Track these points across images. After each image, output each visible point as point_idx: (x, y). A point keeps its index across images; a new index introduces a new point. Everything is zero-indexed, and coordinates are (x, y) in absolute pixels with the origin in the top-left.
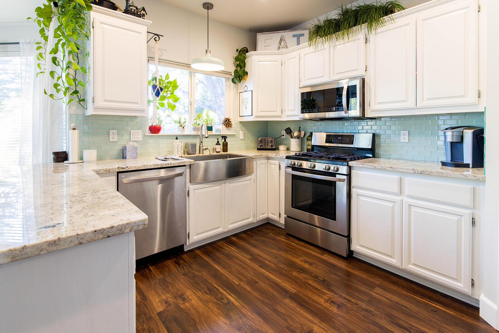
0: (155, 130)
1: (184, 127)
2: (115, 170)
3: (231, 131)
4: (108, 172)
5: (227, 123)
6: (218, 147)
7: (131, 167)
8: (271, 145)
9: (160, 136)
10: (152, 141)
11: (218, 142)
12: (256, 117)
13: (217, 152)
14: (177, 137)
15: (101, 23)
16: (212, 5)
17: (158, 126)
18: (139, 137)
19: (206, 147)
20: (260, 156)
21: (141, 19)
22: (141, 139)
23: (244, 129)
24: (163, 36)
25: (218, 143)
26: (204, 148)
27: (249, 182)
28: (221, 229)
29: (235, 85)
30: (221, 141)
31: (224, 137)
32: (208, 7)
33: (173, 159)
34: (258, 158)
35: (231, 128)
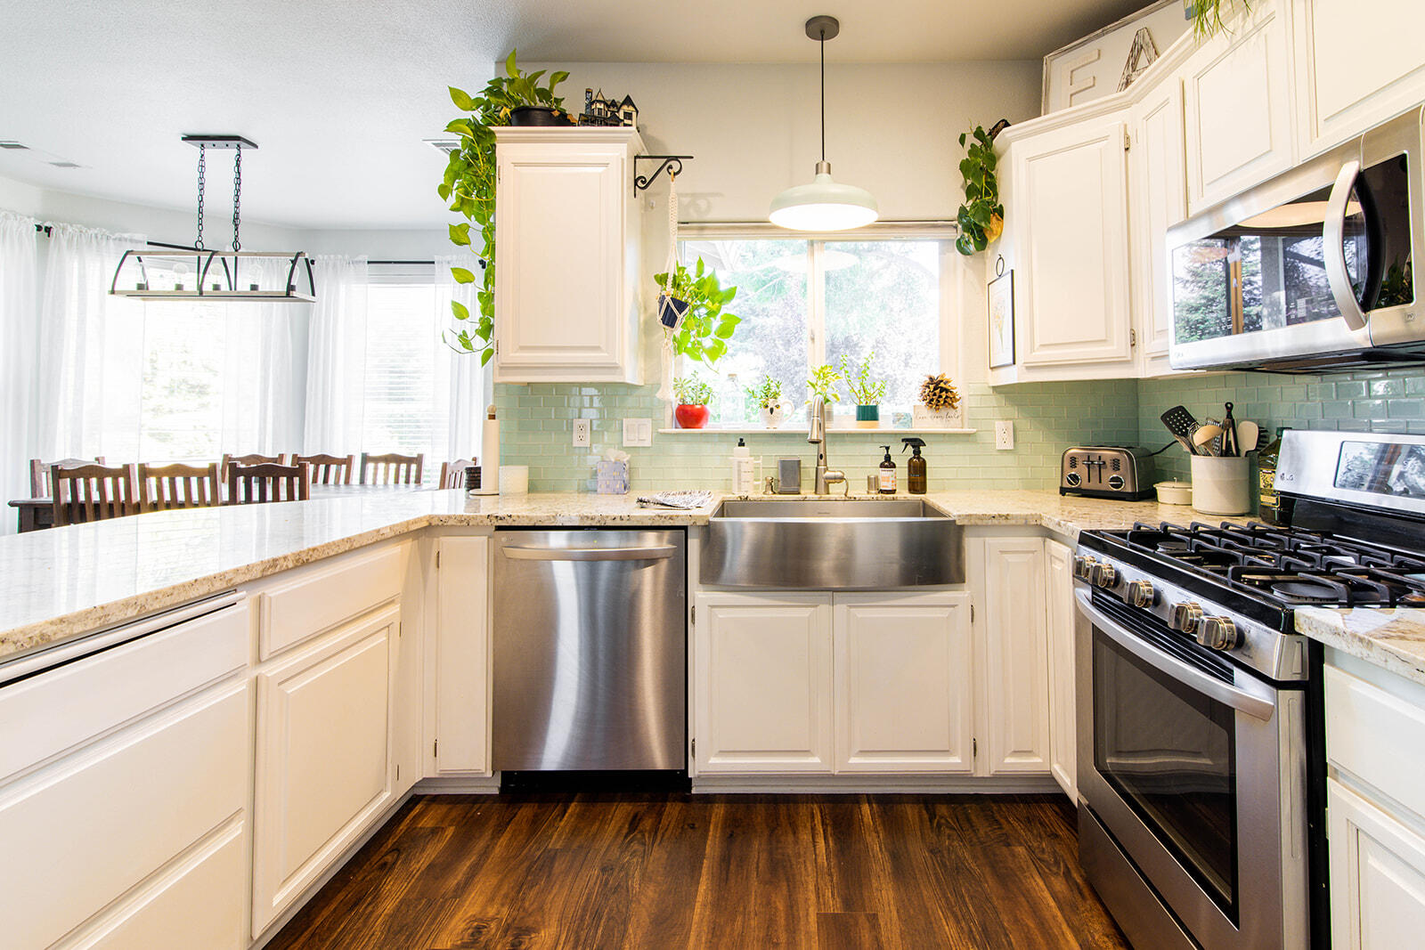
0: (689, 416)
1: (775, 409)
2: (482, 522)
3: (953, 421)
4: (465, 523)
5: (939, 394)
6: (884, 474)
7: (518, 517)
8: (1113, 479)
9: (702, 434)
10: (679, 448)
11: (888, 458)
12: (1027, 368)
13: (882, 491)
14: (741, 440)
15: (516, 164)
16: (835, 22)
17: (698, 407)
18: (643, 436)
19: (839, 474)
20: (995, 521)
21: (621, 128)
22: (648, 443)
23: (1013, 412)
24: (692, 157)
25: (888, 463)
26: (828, 474)
27: (945, 612)
28: (816, 760)
29: (971, 261)
30: (902, 456)
31: (915, 443)
32: (822, 32)
33: (663, 504)
34: (986, 526)
35: (952, 412)
